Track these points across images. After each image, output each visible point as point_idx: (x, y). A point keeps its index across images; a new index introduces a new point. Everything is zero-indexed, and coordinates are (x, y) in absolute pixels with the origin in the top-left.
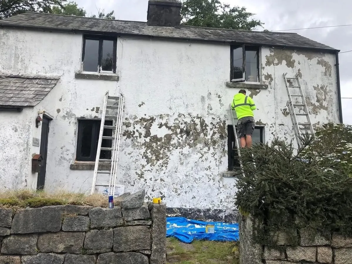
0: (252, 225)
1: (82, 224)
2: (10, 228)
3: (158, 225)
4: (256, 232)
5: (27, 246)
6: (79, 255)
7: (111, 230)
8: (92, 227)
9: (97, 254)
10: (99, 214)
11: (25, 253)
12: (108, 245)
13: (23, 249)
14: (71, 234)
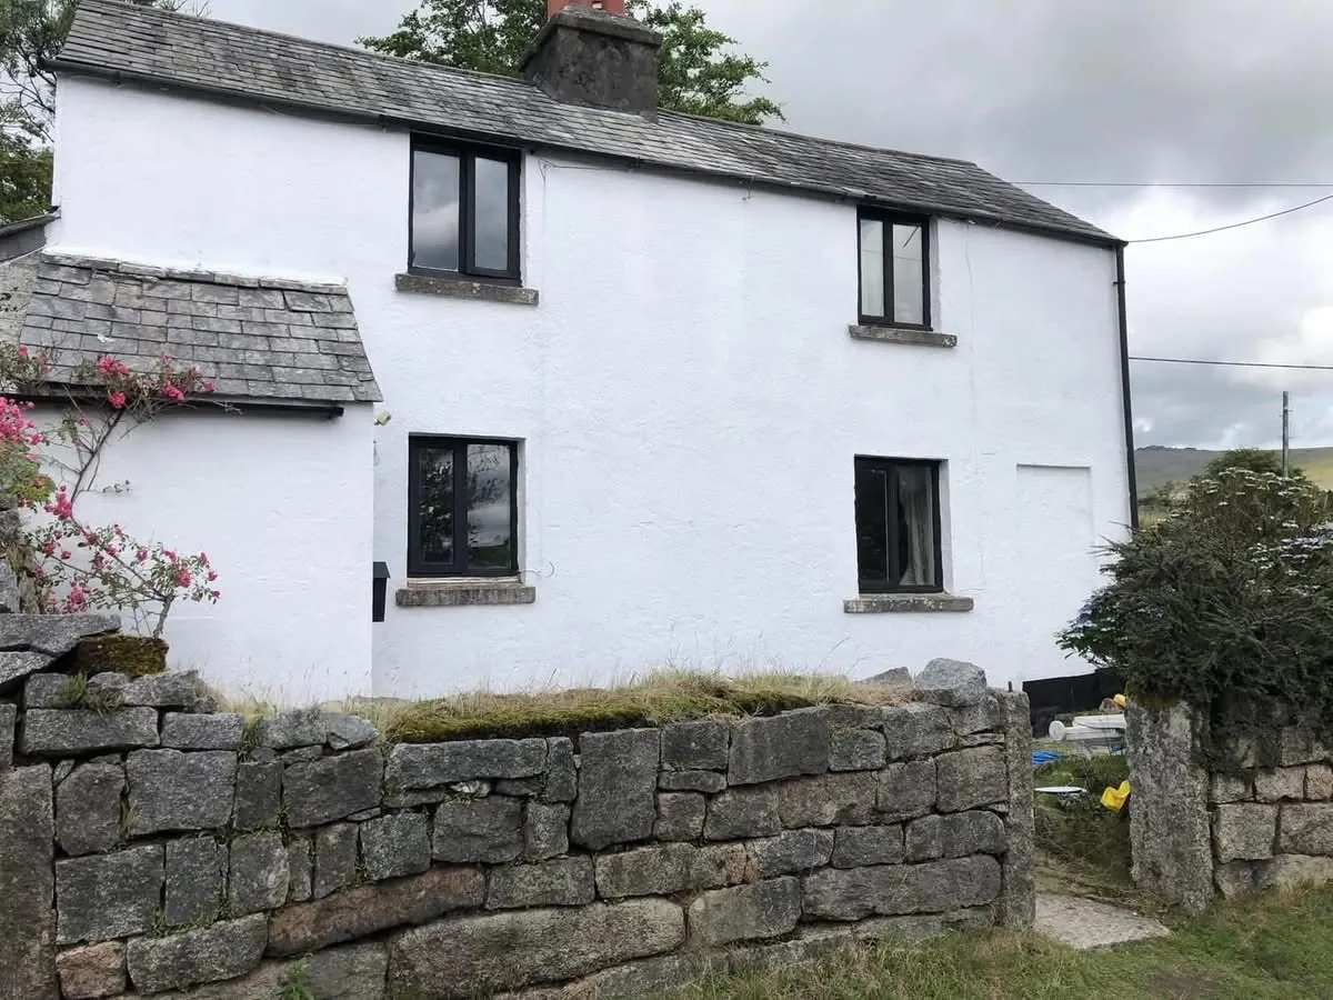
0: (1189, 727)
1: (870, 750)
2: (724, 772)
3: (1019, 741)
4: (1198, 743)
5: (762, 814)
6: (867, 828)
7: (931, 760)
8: (895, 755)
9: (905, 823)
10: (904, 723)
11: (759, 833)
12: (928, 798)
13: (755, 822)
14: (847, 776)
